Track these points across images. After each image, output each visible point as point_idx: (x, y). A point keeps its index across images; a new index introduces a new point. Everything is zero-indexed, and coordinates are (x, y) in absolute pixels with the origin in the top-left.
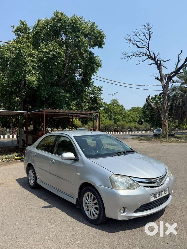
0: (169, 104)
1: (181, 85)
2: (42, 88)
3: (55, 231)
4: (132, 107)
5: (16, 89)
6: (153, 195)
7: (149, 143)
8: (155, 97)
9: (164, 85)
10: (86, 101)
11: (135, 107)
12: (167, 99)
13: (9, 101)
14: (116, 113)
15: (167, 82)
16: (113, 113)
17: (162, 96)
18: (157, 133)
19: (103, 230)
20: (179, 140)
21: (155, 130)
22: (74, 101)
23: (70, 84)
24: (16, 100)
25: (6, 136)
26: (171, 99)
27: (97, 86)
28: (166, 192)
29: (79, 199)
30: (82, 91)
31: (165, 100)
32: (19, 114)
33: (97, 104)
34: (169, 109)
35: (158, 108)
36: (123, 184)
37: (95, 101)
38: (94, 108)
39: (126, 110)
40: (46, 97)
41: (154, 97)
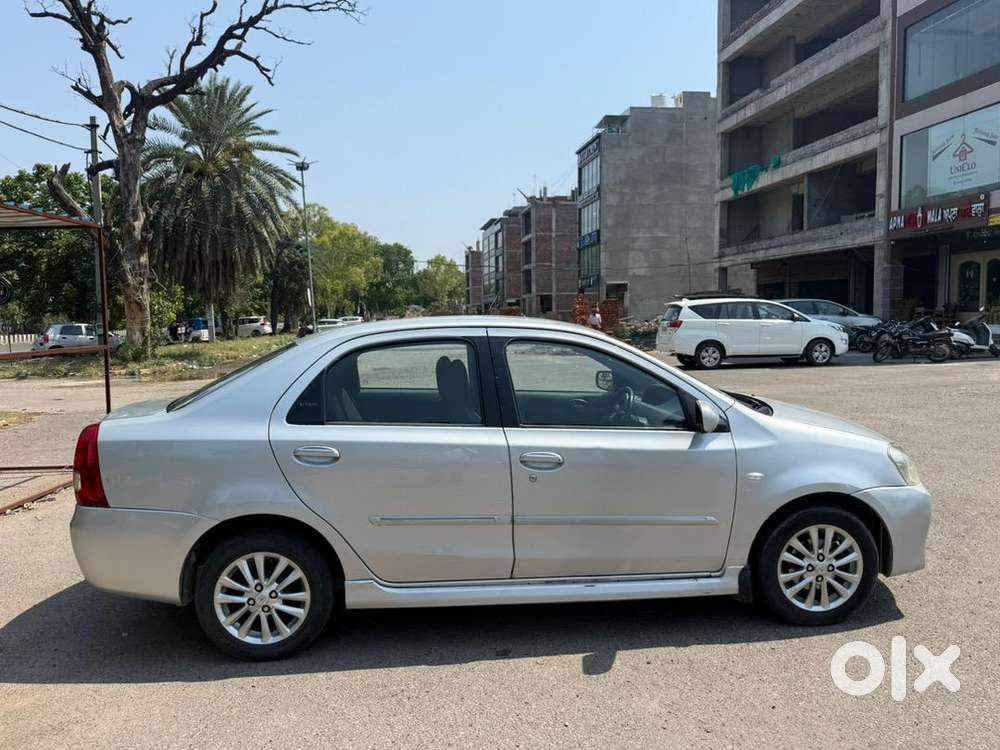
9: (124, 129)
12: (139, 195)
20: (195, 366)
31: (130, 195)
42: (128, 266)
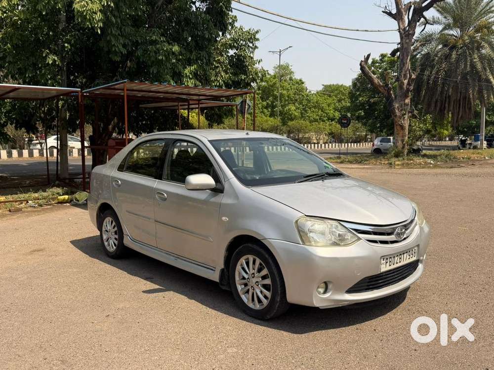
0: (414, 77)
1: (444, 29)
2: (112, 32)
3: (180, 332)
4: (325, 84)
5: (48, 34)
6: (387, 259)
7: (364, 168)
8: (381, 60)
9: (404, 29)
10: (218, 67)
11: (332, 84)
12: (408, 65)
13: (33, 63)
14: (287, 98)
15: (412, 23)
16: (280, 99)
17: (398, 57)
18: (380, 147)
19: (280, 330)
20: (432, 162)
21: (377, 139)
22: (190, 65)
23: (178, 23)
24: (50, 63)
25: (25, 153)
26: (418, 64)
27: (246, 29)
28: (412, 254)
29: (225, 270)
30: (209, 40)
31: (404, 65)
32: (57, 97)
33: (245, 73)
34: (413, 89)
35: (387, 85)
36: (323, 236)
37: (240, 65)
38: (237, 84)
39: (310, 92)
40: (122, 53)
41: (378, 58)
42: (397, 105)
